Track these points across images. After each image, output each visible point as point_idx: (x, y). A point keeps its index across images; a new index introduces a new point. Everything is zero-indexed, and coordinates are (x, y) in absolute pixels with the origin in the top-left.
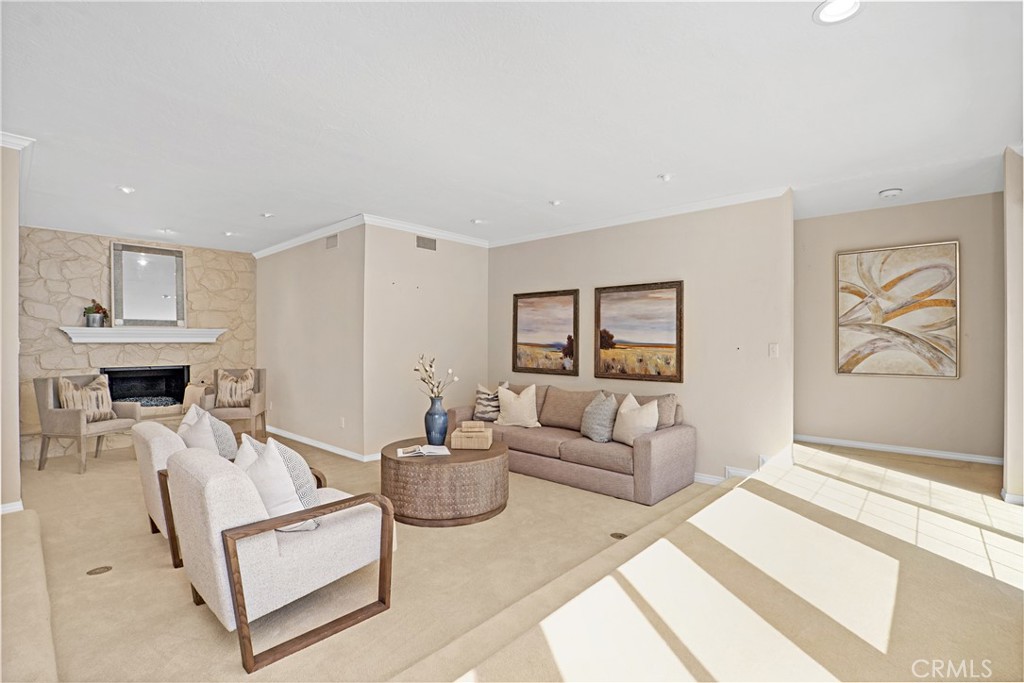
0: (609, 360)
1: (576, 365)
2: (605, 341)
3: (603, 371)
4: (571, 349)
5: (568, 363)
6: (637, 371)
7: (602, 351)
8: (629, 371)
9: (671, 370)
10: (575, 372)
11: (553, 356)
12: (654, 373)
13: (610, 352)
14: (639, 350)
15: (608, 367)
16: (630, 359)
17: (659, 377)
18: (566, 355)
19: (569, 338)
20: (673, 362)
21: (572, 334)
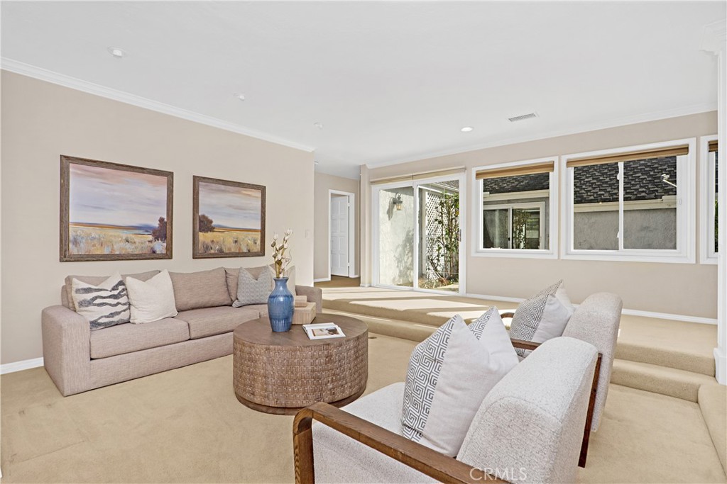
0: (208, 241)
1: (169, 249)
2: (203, 224)
3: (200, 253)
4: (163, 232)
5: (160, 247)
6: (233, 250)
7: (201, 234)
8: (226, 251)
9: (257, 248)
10: (168, 255)
11: (137, 239)
12: (245, 251)
13: (209, 234)
14: (235, 233)
15: (207, 248)
16: (227, 241)
17: (249, 254)
18: (157, 238)
19: (161, 220)
20: (259, 242)
21: (165, 217)
